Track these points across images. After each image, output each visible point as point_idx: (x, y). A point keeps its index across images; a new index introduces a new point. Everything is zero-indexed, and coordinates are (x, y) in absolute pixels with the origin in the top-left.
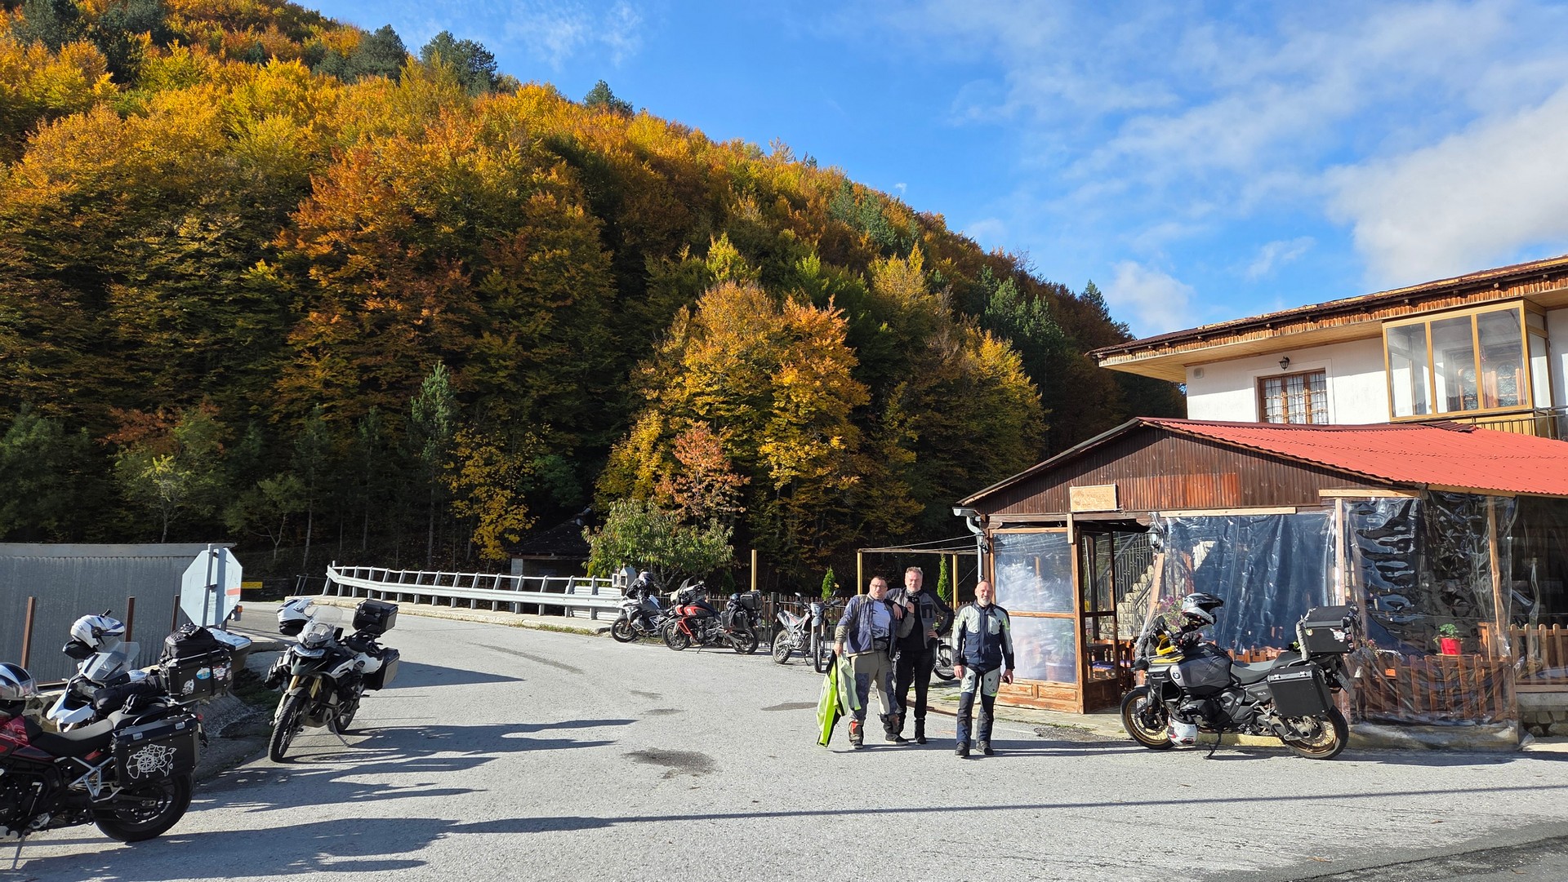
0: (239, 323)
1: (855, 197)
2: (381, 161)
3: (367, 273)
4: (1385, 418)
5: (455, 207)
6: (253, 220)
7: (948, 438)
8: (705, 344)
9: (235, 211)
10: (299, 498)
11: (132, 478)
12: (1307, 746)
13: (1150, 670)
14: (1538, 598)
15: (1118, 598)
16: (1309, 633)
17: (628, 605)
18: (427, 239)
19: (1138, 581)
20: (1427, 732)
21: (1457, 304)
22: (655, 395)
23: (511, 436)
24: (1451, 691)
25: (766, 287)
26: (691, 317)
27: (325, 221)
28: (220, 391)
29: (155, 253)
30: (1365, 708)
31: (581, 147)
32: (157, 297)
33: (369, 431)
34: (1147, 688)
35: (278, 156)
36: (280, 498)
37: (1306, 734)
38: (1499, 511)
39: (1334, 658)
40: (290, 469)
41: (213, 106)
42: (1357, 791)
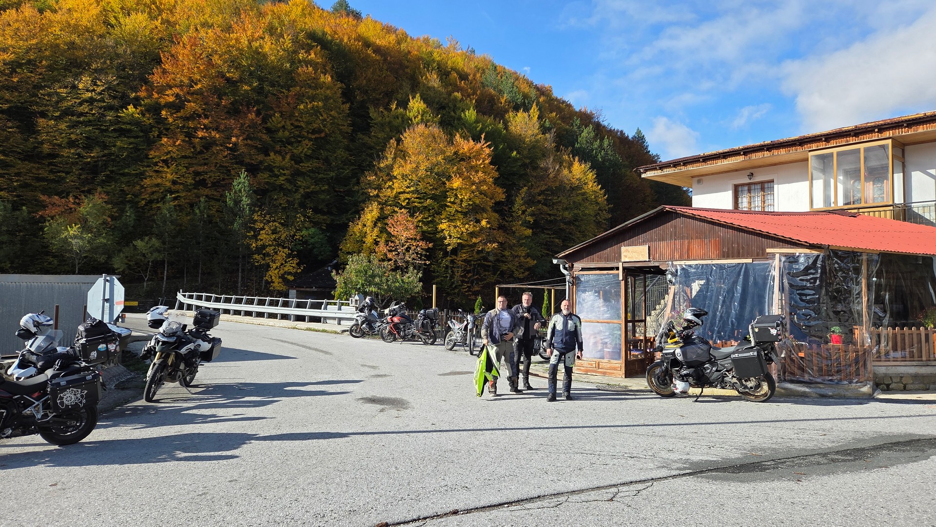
0: (118, 143)
1: (498, 74)
2: (205, 44)
3: (197, 114)
4: (806, 209)
5: (251, 74)
6: (124, 79)
7: (551, 221)
8: (406, 161)
9: (113, 73)
10: (159, 251)
11: (55, 238)
12: (751, 395)
13: (664, 352)
14: (888, 312)
15: (648, 313)
16: (757, 330)
17: (359, 317)
18: (234, 93)
19: (659, 304)
20: (820, 388)
21: (853, 141)
22: (375, 193)
23: (288, 216)
24: (835, 364)
25: (443, 128)
26: (397, 146)
27: (170, 81)
28: (108, 186)
29: (64, 99)
30: (787, 374)
31: (329, 38)
32: (66, 127)
33: (201, 212)
34: (662, 362)
35: (139, 39)
36: (147, 251)
37: (751, 388)
38: (870, 262)
39: (770, 345)
40: (153, 234)
41: (97, 6)
42: (779, 419)
